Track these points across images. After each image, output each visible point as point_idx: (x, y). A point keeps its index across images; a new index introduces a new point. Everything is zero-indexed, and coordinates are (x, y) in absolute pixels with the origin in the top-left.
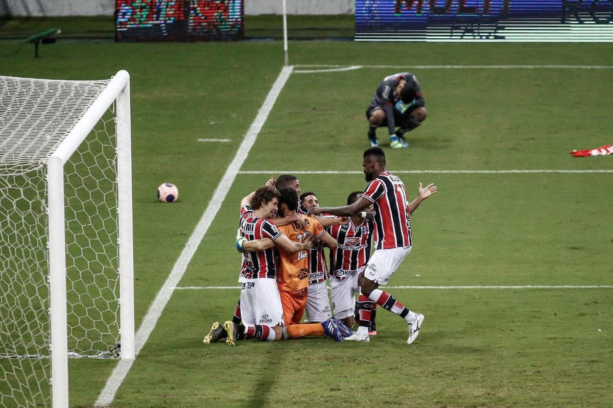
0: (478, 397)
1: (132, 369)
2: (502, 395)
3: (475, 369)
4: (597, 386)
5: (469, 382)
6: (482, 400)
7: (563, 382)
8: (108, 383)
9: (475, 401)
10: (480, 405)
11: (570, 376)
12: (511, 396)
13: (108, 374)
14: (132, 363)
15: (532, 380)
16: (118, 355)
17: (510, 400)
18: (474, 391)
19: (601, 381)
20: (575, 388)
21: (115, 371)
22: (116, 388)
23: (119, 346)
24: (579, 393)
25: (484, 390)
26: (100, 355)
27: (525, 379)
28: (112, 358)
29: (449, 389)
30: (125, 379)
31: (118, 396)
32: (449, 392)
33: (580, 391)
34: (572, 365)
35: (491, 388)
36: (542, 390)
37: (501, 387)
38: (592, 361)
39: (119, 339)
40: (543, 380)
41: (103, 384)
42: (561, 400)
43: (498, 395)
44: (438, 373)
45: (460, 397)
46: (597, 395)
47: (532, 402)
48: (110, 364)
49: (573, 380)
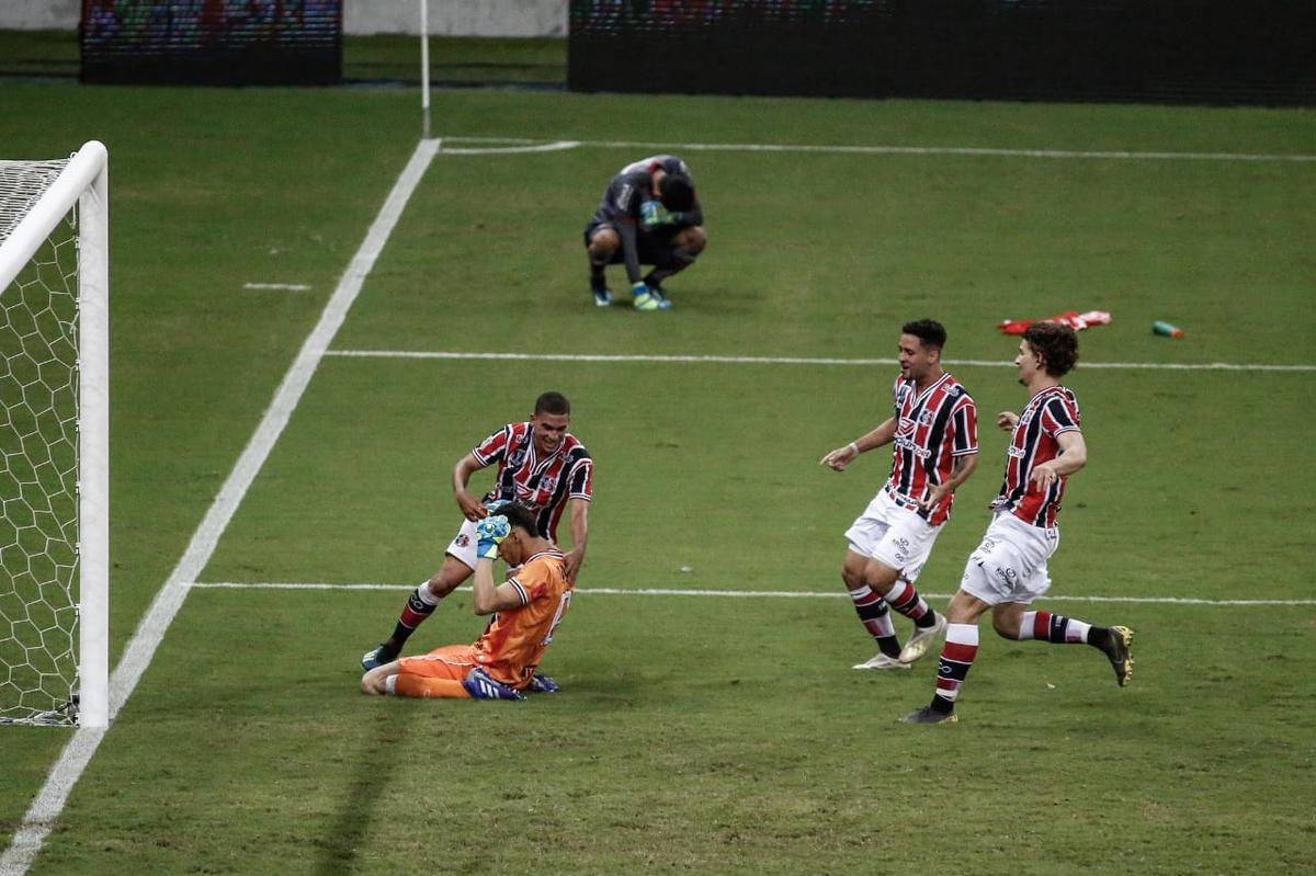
0: (803, 816)
1: (102, 747)
2: (850, 813)
3: (798, 760)
4: (1043, 798)
5: (786, 785)
6: (810, 824)
7: (975, 790)
8: (53, 776)
9: (796, 825)
10: (806, 833)
11: (989, 777)
12: (870, 815)
13: (53, 758)
14: (101, 736)
15: (912, 785)
16: (74, 719)
17: (866, 826)
18: (795, 803)
19: (1051, 789)
20: (998, 803)
21: (67, 752)
22: (69, 786)
23: (76, 700)
24: (1006, 812)
25: (814, 802)
26: (38, 719)
27: (897, 783)
28: (62, 724)
29: (744, 800)
30: (87, 769)
31: (74, 801)
32: (746, 806)
33: (1007, 808)
34: (993, 756)
35: (829, 799)
36: (934, 805)
37: (849, 796)
38: (1035, 749)
39: (77, 686)
40: (935, 786)
41: (40, 779)
42: (969, 827)
43: (842, 813)
44: (722, 765)
45: (765, 817)
46: (1043, 818)
47: (910, 830)
48: (57, 737)
49: (995, 786)
